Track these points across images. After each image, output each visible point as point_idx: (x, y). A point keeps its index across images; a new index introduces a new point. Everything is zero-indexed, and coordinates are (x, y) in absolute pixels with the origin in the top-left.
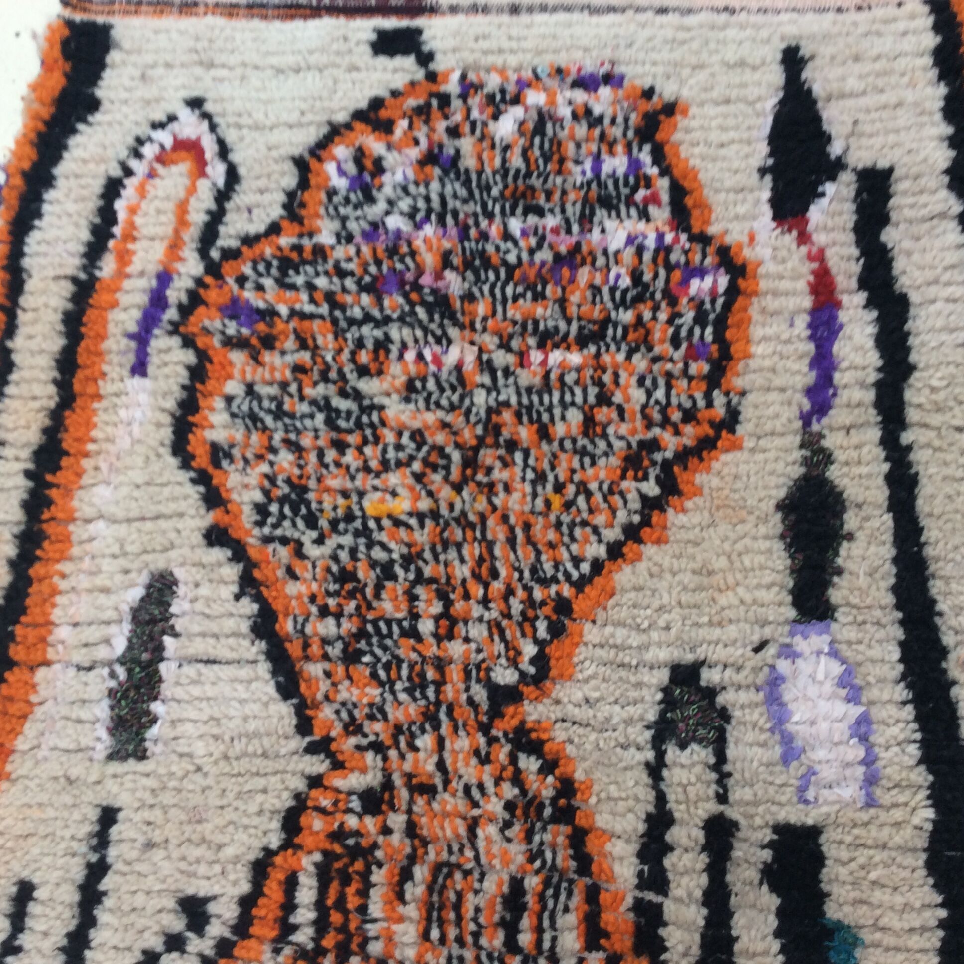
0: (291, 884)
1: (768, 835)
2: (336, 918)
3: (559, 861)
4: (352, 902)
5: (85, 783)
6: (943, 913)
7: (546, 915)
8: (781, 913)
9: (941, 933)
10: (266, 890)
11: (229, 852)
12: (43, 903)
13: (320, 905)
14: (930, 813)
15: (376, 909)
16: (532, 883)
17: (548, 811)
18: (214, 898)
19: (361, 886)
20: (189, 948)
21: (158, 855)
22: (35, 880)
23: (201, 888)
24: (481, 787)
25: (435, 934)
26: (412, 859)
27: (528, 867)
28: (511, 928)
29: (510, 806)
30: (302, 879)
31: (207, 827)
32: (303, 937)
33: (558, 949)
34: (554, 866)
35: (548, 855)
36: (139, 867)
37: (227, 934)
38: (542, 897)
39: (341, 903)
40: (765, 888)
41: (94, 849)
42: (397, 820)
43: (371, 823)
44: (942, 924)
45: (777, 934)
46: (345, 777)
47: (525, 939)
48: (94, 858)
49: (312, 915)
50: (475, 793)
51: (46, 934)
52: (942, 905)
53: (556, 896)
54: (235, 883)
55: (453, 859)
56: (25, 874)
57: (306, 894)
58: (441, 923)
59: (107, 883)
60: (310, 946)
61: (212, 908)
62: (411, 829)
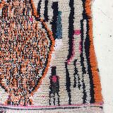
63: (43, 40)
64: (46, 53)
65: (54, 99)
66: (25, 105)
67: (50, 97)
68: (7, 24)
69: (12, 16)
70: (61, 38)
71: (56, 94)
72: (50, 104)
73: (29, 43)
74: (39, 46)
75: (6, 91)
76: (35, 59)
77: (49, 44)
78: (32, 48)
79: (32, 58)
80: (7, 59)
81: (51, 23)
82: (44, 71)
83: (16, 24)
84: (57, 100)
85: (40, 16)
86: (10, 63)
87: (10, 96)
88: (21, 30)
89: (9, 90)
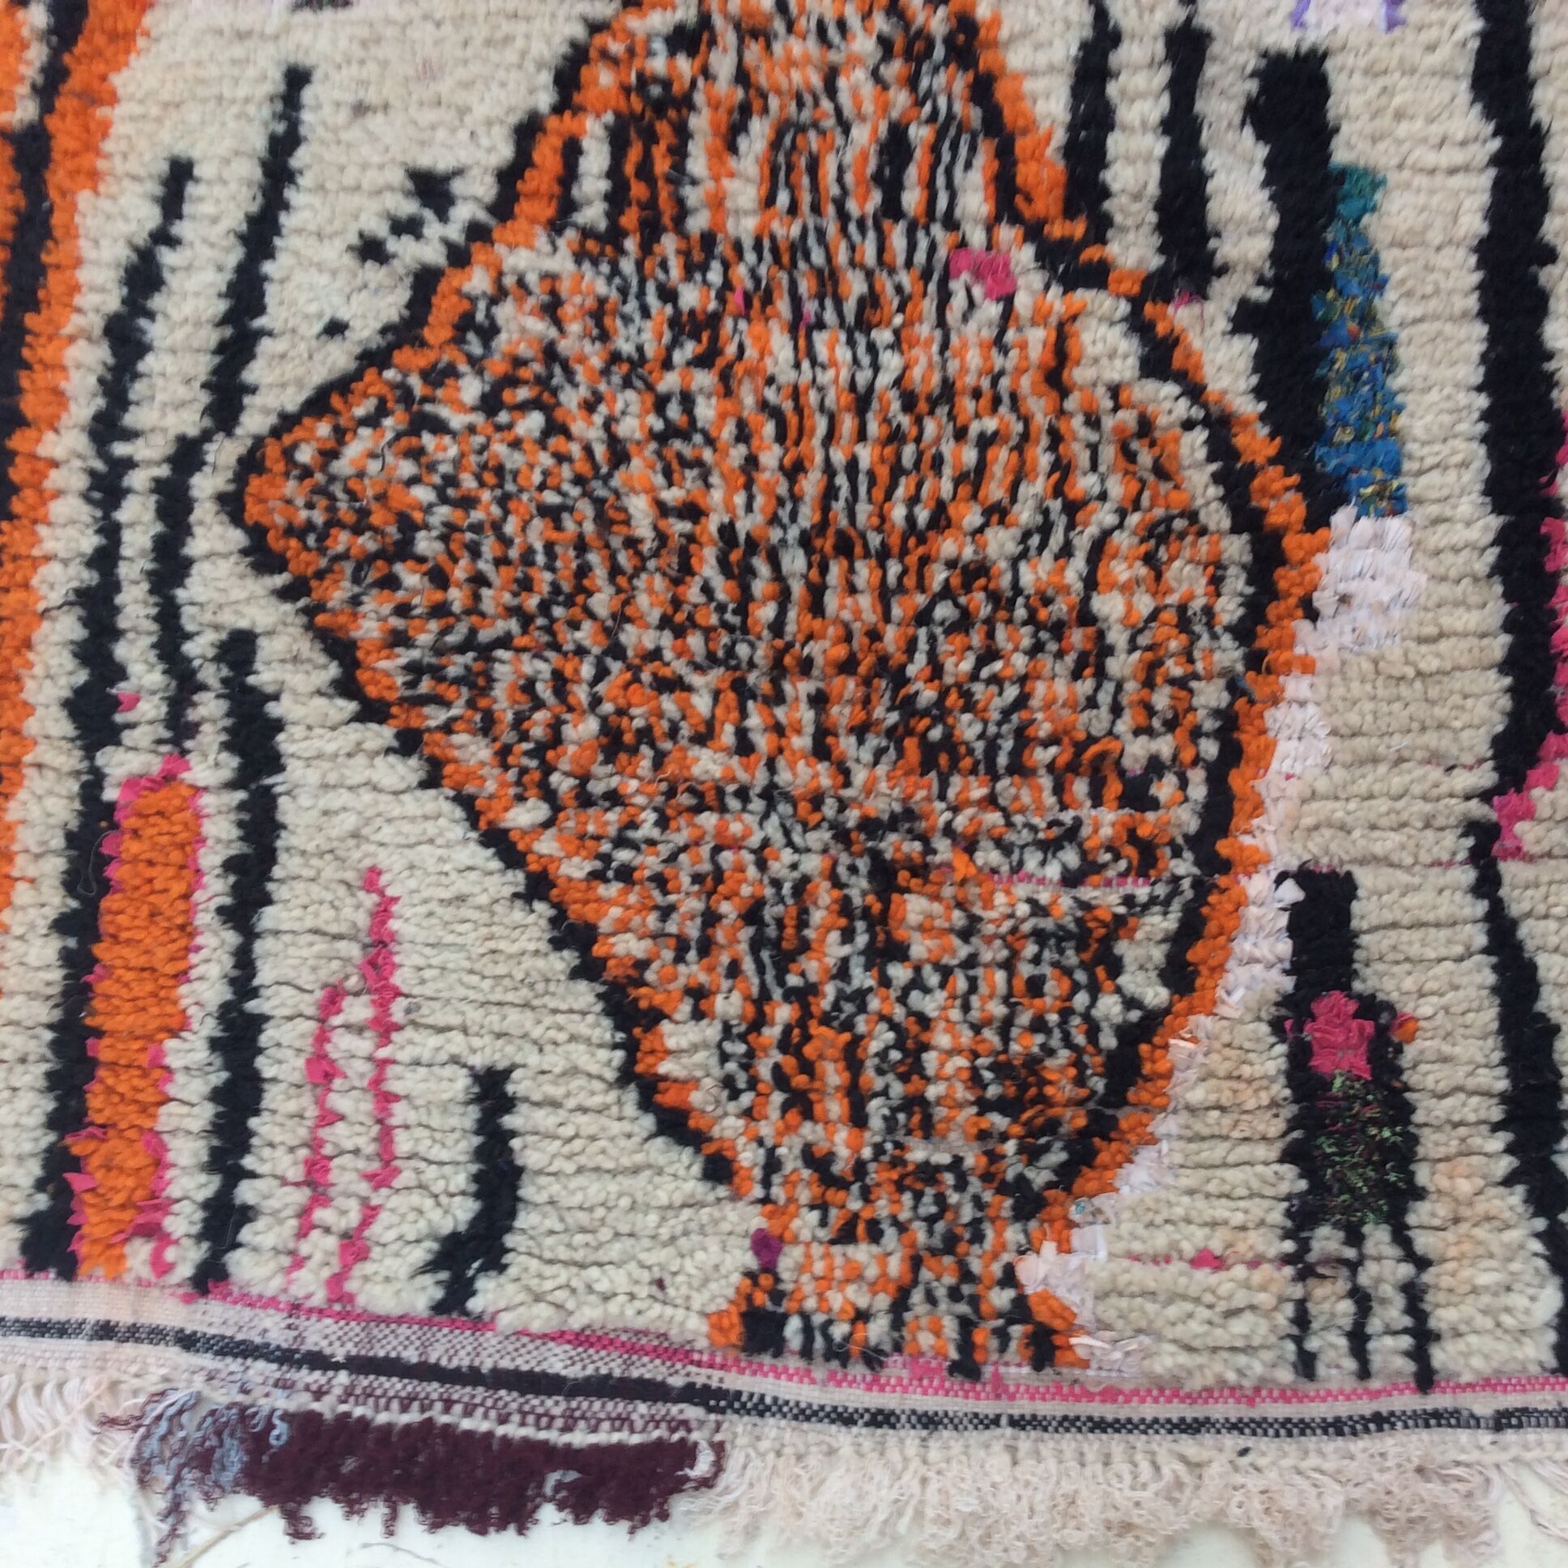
0: (572, 150)
1: (1252, 62)
2: (638, 190)
3: (958, 107)
4: (662, 165)
5: (262, 35)
6: (1495, 144)
7: (941, 170)
8: (1269, 163)
9: (1492, 173)
10: (536, 157)
11: (480, 111)
12: (209, 183)
13: (614, 172)
14: (1478, 25)
15: (697, 164)
16: (920, 134)
17: (939, 52)
18: (458, 172)
19: (674, 141)
20: (426, 231)
21: (375, 122)
22: (195, 154)
23: (438, 160)
24: (842, 25)
25: (783, 198)
26: (745, 110)
27: (914, 113)
28: (891, 185)
29: (885, 43)
30: (587, 143)
31: (445, 87)
32: (593, 214)
33: (958, 212)
34: (950, 116)
35: (942, 102)
36: (345, 136)
37: (482, 216)
38: (935, 149)
39: (645, 170)
40: (1248, 131)
41: (281, 117)
42: (723, 63)
43: (684, 65)
44: (1495, 160)
45: (1266, 183)
46: (643, 16)
47: (912, 199)
48: (280, 128)
49: (604, 185)
50: (833, 33)
51: (215, 220)
52: (1495, 134)
53: (954, 148)
54: (491, 150)
55: (806, 115)
56: (181, 149)
57: (595, 159)
58: (792, 188)
59: (299, 159)
60: (602, 225)
61: (457, 186)
62: (742, 76)
63: (1159, 534)
64: (1210, 695)
65: (1363, 1300)
66: (967, 1368)
67: (1303, 1266)
68: (684, 326)
69: (745, 227)
70: (1397, 504)
71: (1378, 1237)
72: (1306, 1364)
73: (975, 572)
74: (1108, 605)
75: (719, 1169)
76: (1061, 777)
77: (1237, 583)
78: (1013, 640)
79: (1019, 768)
80: (707, 764)
81: (1245, 319)
82: (1191, 930)
83: (801, 328)
84: (1391, 1312)
85: (1101, 228)
86: (744, 824)
87: (767, 1246)
88: (862, 401)
89: (749, 1157)
